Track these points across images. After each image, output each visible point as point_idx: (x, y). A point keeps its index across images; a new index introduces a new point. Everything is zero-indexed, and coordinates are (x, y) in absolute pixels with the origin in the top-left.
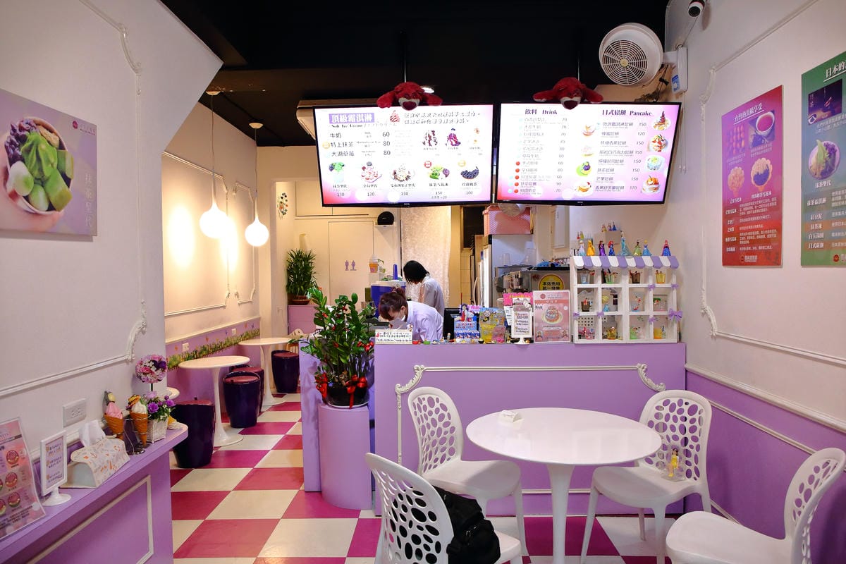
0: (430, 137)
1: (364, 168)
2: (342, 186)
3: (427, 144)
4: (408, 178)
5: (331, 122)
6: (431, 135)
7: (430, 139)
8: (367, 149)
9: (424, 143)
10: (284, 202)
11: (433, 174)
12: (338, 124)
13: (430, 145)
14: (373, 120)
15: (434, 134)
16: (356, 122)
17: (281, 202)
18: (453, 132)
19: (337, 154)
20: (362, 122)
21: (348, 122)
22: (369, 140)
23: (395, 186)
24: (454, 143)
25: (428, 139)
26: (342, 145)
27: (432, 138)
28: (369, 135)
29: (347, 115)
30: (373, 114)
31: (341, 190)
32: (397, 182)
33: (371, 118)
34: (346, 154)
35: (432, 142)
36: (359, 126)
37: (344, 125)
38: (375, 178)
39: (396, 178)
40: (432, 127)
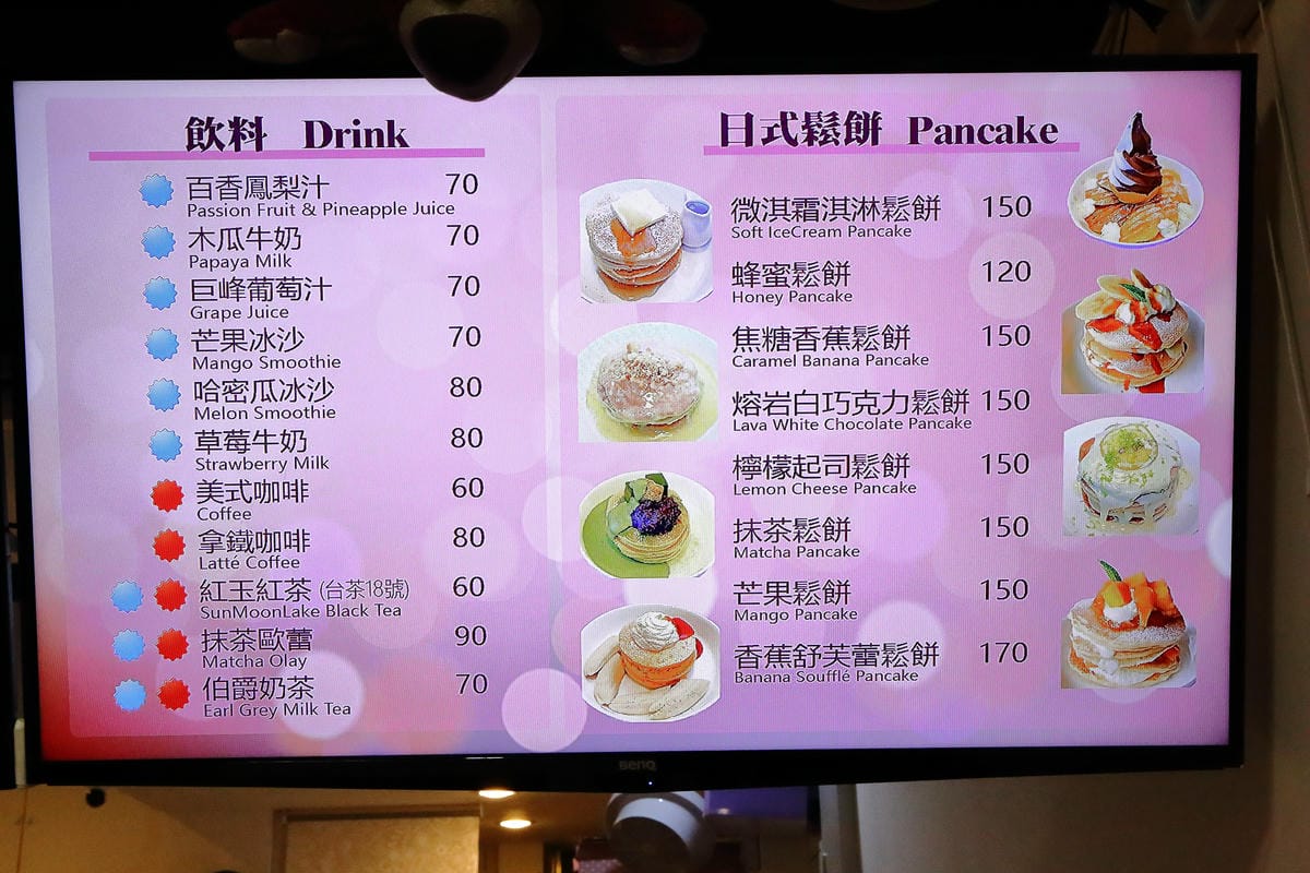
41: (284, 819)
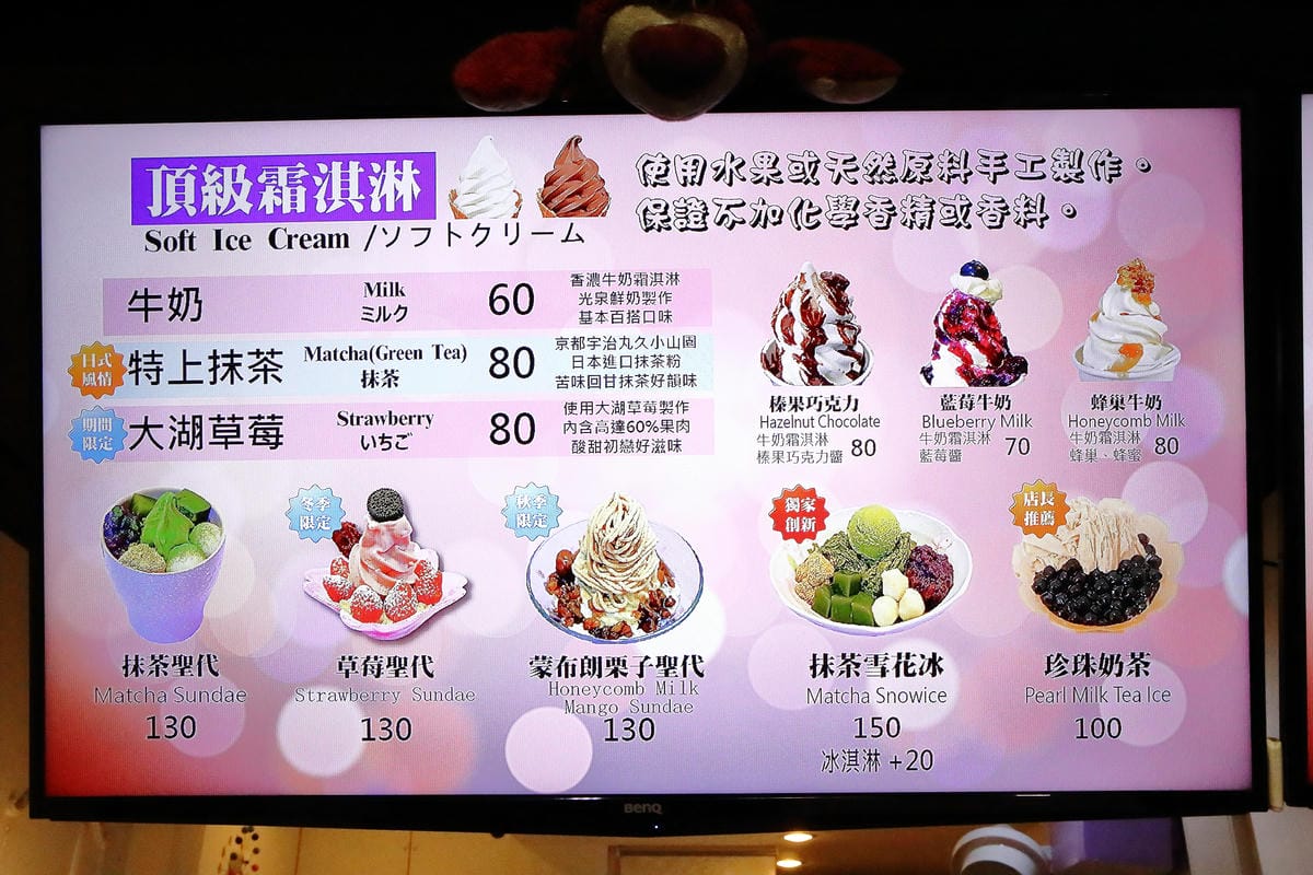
0: (814, 322)
1: (345, 538)
2: (183, 663)
3: (792, 368)
4: (655, 613)
5: (140, 215)
6: (824, 305)
7: (817, 337)
8: (380, 399)
9: (773, 364)
10: (248, 855)
11: (836, 589)
12: (191, 228)
13: (814, 377)
14: (425, 207)
15: (841, 305)
16: (311, 215)
17: (234, 857)
18: (972, 287)
19: (164, 436)
20: (346, 213)
21: (257, 216)
22: (395, 337)
23: (565, 668)
24: (981, 362)
25: (800, 331)
26: (202, 372)
27: (833, 334)
28: (390, 303)
29: (255, 165)
30: (425, 164)
31: (179, 693)
32: (578, 646)
33: (408, 187)
34: (227, 431)
35: (827, 358)
36: (325, 242)
37: (228, 230)
38: (423, 612)
39: (566, 614)
40: (827, 251)
41: (618, 854)
